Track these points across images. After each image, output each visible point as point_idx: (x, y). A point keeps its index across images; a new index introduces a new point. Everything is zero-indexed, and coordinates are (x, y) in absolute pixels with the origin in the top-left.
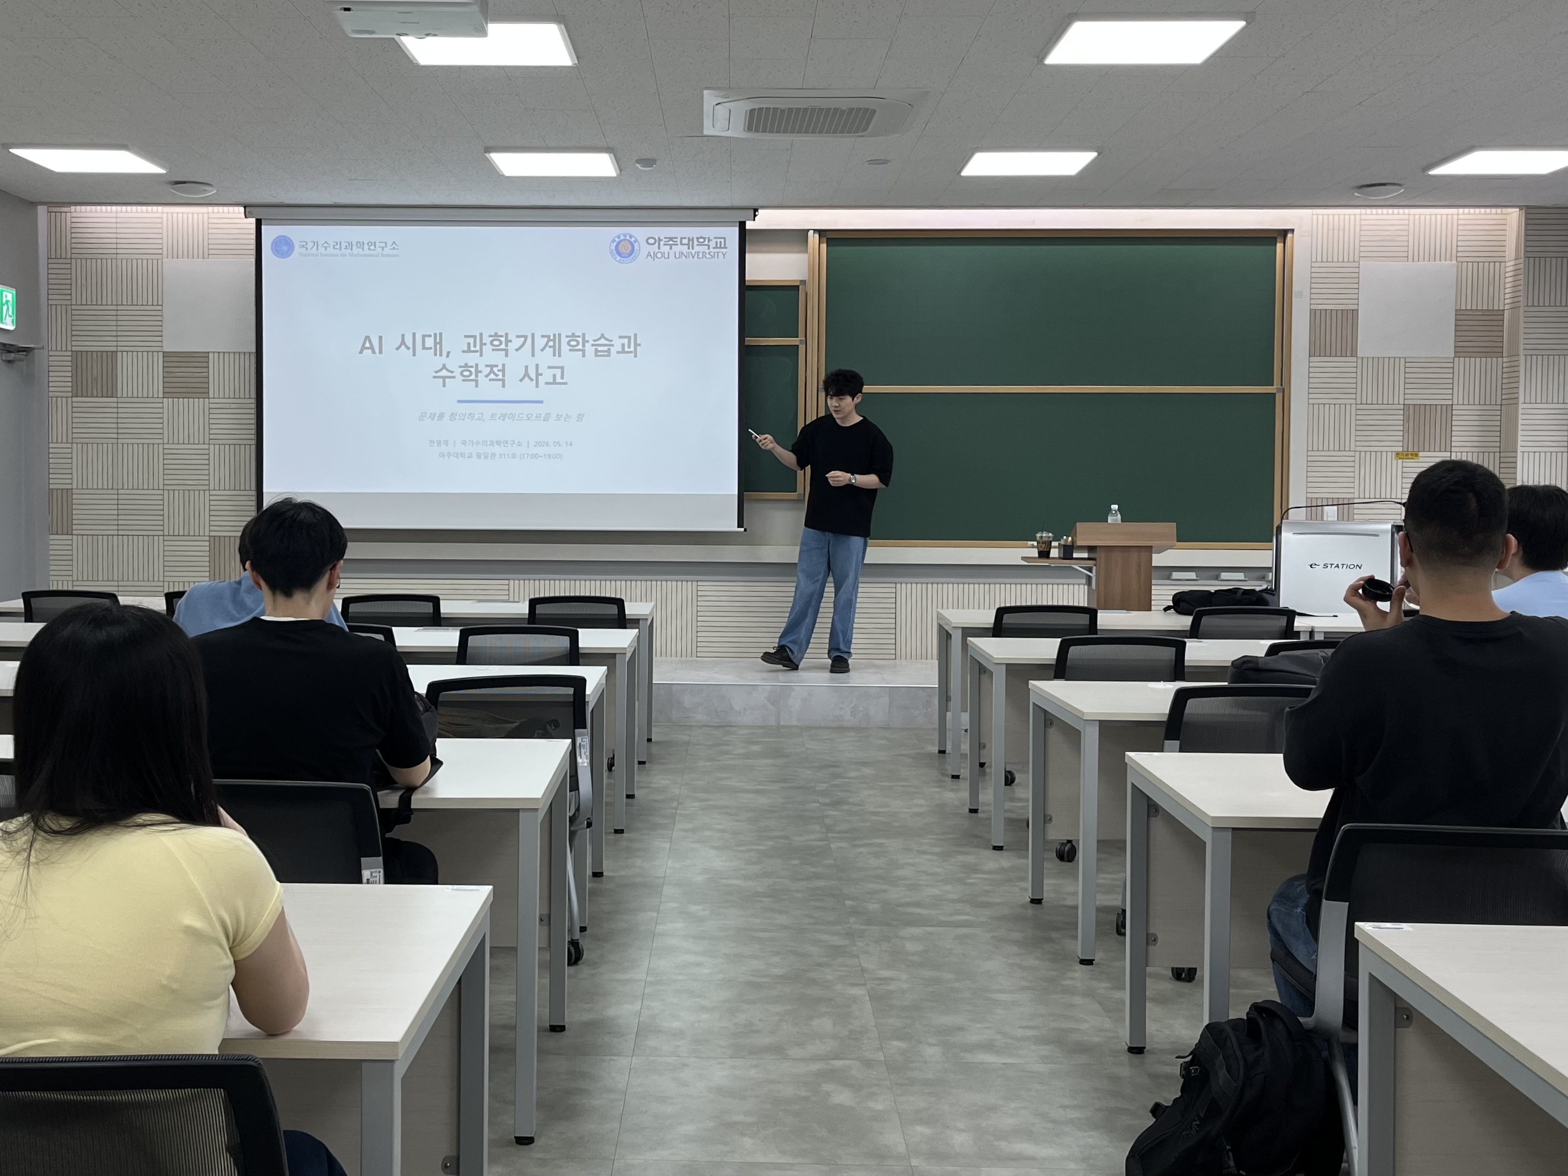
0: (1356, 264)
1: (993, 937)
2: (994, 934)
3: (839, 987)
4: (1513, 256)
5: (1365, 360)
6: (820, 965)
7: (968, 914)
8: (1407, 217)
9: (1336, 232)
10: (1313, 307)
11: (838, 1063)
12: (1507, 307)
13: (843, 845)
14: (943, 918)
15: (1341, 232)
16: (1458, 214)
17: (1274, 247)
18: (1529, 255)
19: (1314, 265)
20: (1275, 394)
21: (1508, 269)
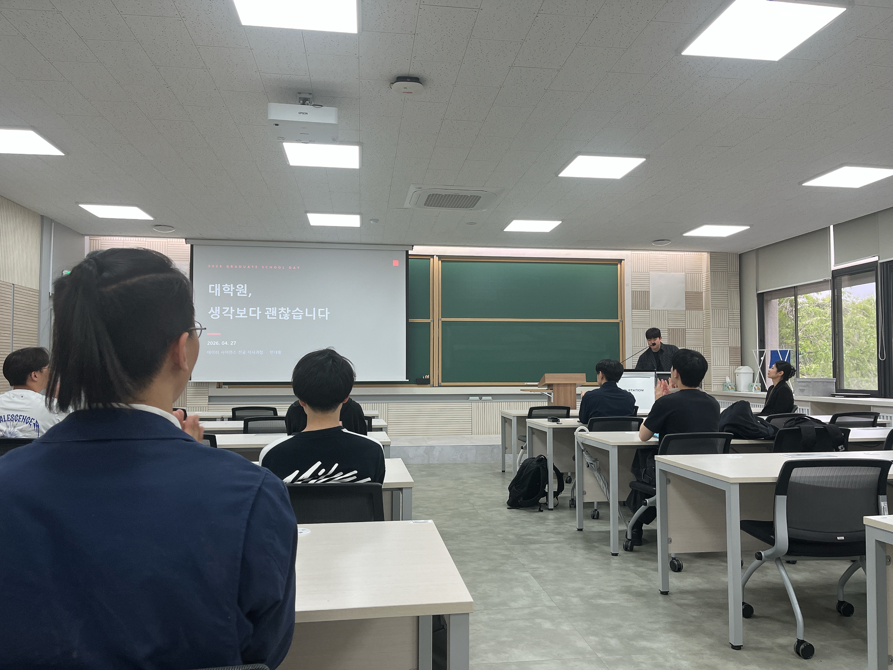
0: (648, 273)
1: (571, 547)
2: (571, 546)
3: (516, 573)
4: (705, 271)
5: (653, 311)
6: (502, 563)
7: (553, 538)
8: (666, 255)
9: (640, 260)
10: (633, 290)
11: (537, 609)
12: (704, 291)
13: (484, 511)
14: (545, 540)
15: (642, 260)
16: (685, 255)
17: (617, 266)
18: (712, 270)
19: (632, 273)
20: (619, 323)
21: (703, 276)
